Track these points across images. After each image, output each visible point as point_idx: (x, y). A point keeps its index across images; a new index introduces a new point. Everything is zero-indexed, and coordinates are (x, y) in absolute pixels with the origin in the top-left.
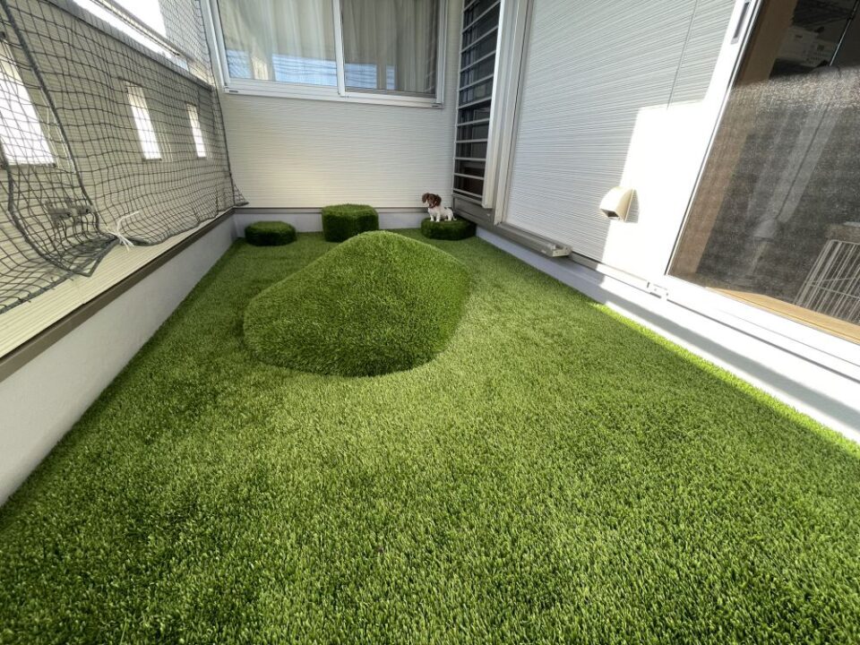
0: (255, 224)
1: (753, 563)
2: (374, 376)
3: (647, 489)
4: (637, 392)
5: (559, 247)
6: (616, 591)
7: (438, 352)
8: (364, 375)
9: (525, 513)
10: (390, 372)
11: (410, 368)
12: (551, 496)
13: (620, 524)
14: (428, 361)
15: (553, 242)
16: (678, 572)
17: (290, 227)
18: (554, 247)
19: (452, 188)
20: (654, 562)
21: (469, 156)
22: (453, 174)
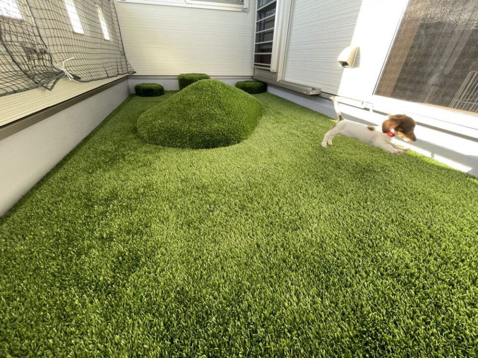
0: (141, 84)
1: (403, 216)
2: (209, 149)
3: (352, 190)
4: (352, 154)
5: (313, 89)
6: (331, 225)
7: (244, 139)
8: (203, 148)
9: (287, 199)
10: (217, 147)
11: (228, 146)
12: (301, 193)
13: (336, 202)
14: (238, 143)
15: (310, 87)
16: (364, 219)
17: (160, 86)
18: (311, 89)
19: (253, 63)
20: (352, 215)
21: (263, 41)
22: (254, 53)
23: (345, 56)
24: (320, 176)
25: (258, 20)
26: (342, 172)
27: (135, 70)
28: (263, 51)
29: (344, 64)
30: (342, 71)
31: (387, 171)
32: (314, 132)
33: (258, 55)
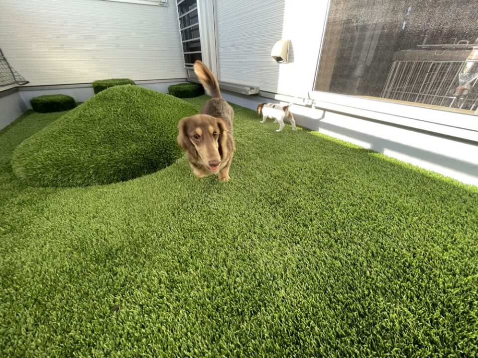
0: (39, 97)
1: (382, 244)
2: (127, 180)
3: (316, 214)
4: (304, 161)
5: (252, 88)
7: (176, 158)
8: (118, 181)
10: (140, 176)
11: (155, 171)
13: (301, 240)
14: (169, 165)
15: (248, 87)
16: (341, 262)
18: (249, 89)
20: (325, 259)
21: (191, 38)
22: (183, 53)
23: (277, 50)
24: (275, 199)
25: (180, 15)
26: (299, 187)
27: (27, 79)
28: (192, 49)
29: (279, 59)
30: (278, 67)
31: (345, 178)
32: (260, 137)
33: (188, 54)
